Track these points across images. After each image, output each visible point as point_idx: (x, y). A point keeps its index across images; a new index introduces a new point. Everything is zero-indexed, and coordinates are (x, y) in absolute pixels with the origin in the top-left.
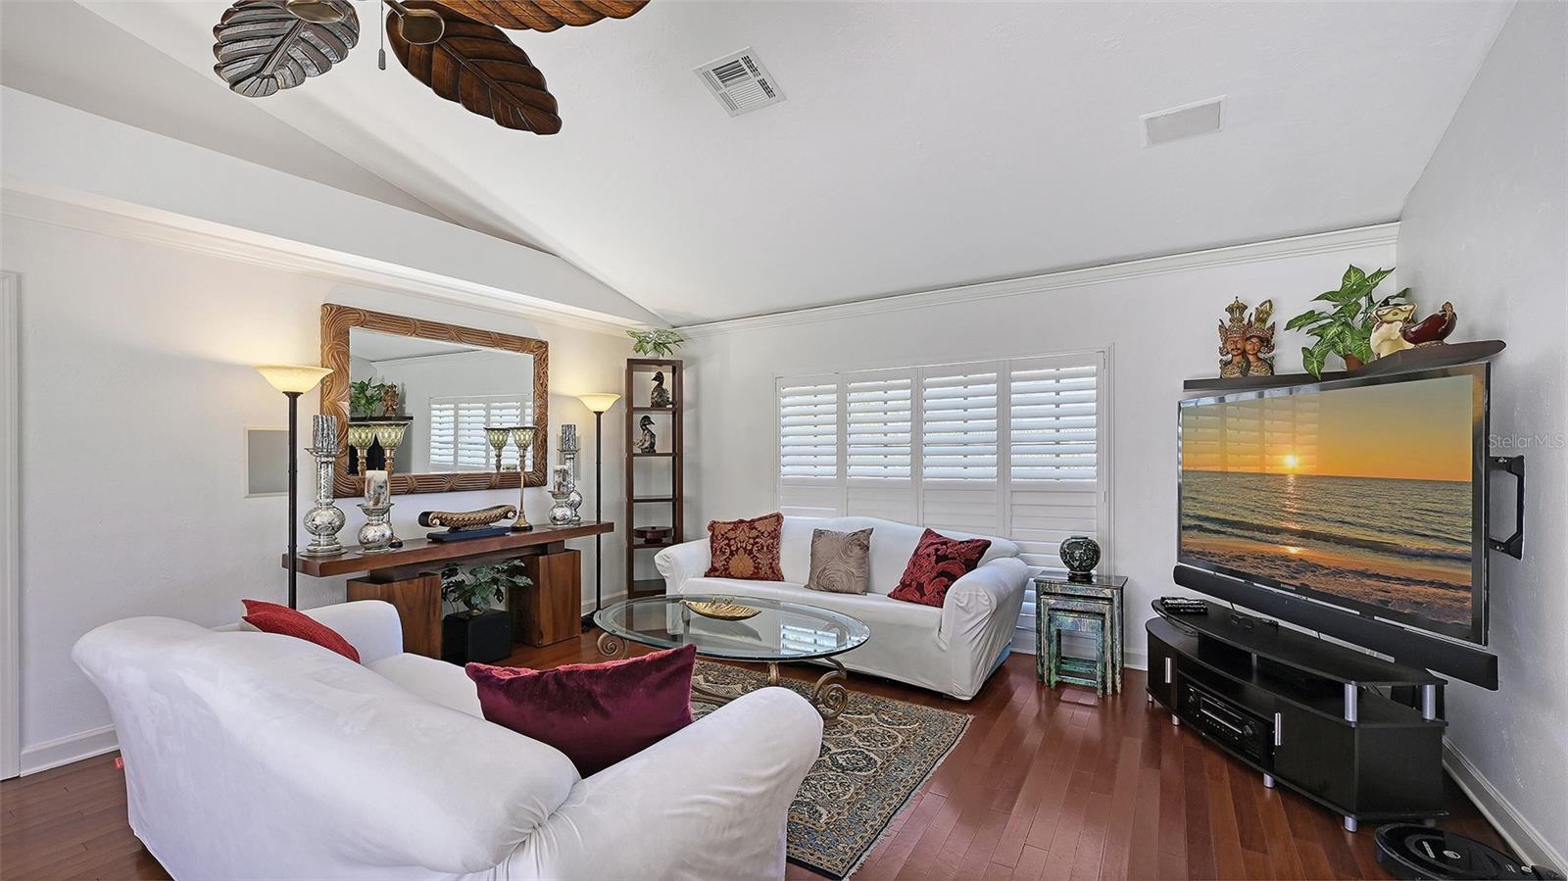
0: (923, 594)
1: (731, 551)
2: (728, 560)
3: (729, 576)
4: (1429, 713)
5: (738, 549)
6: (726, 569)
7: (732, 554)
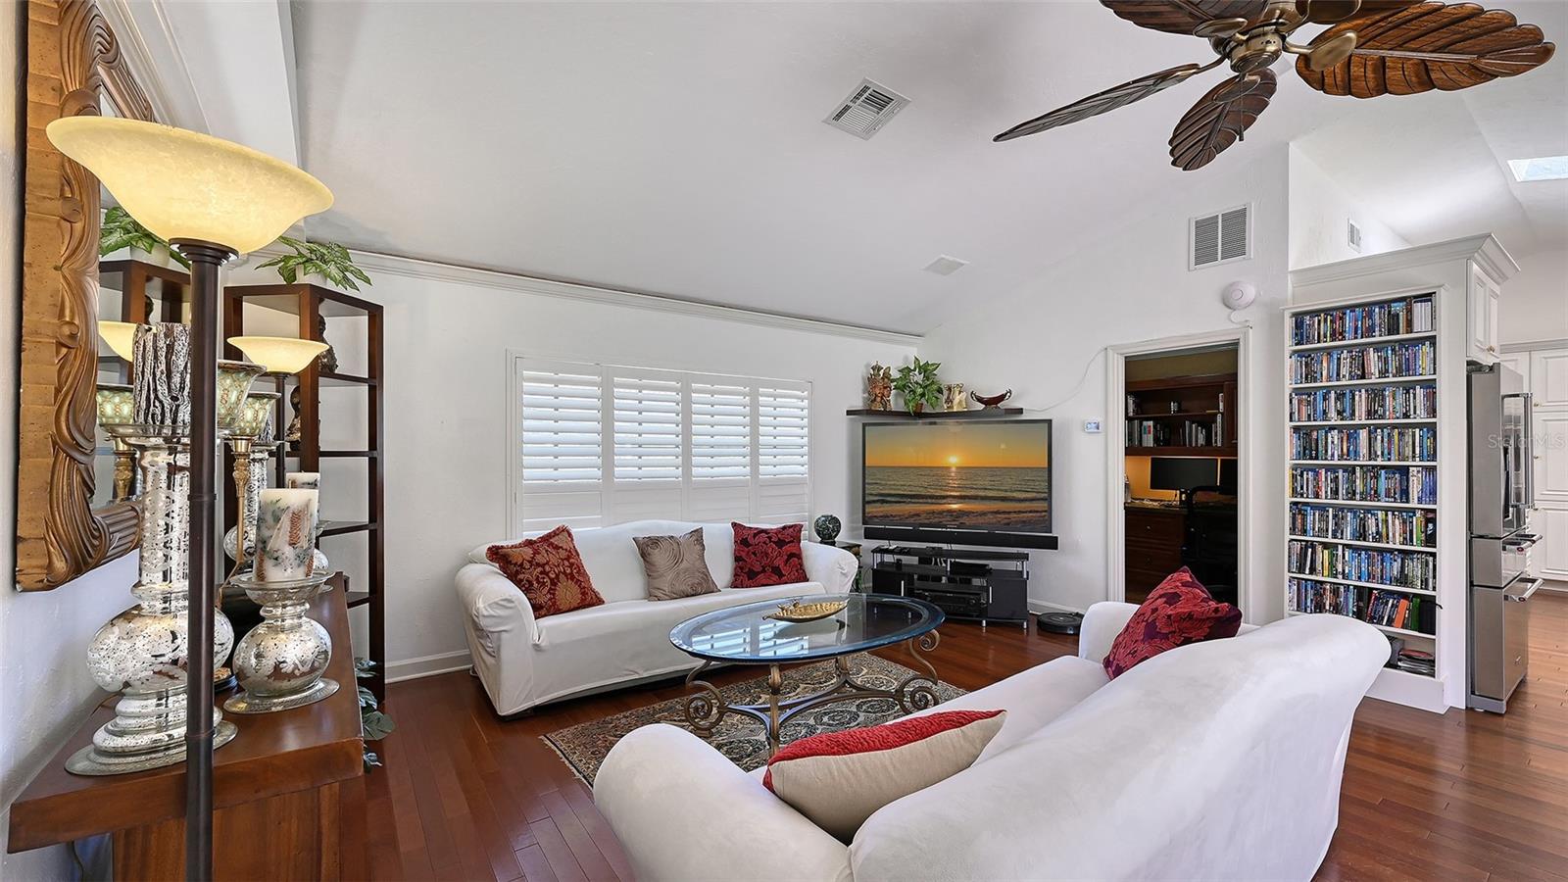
0: (781, 575)
1: (551, 580)
2: (552, 591)
3: (558, 612)
4: (1025, 577)
5: (557, 576)
6: (554, 604)
7: (554, 583)
